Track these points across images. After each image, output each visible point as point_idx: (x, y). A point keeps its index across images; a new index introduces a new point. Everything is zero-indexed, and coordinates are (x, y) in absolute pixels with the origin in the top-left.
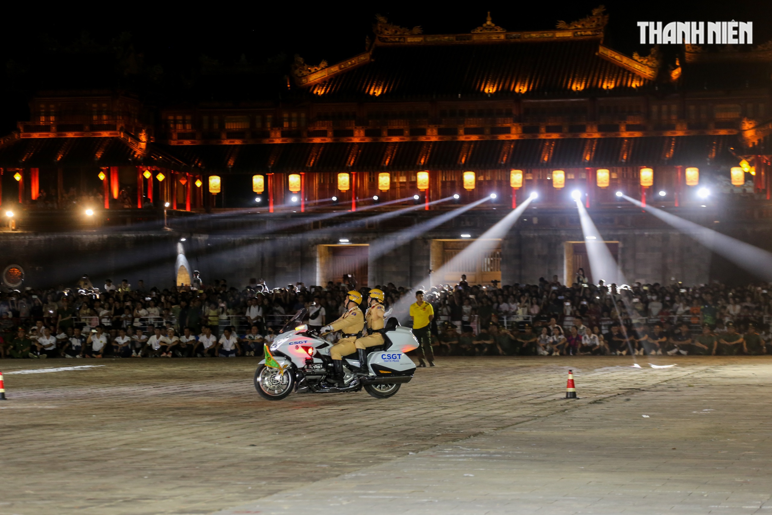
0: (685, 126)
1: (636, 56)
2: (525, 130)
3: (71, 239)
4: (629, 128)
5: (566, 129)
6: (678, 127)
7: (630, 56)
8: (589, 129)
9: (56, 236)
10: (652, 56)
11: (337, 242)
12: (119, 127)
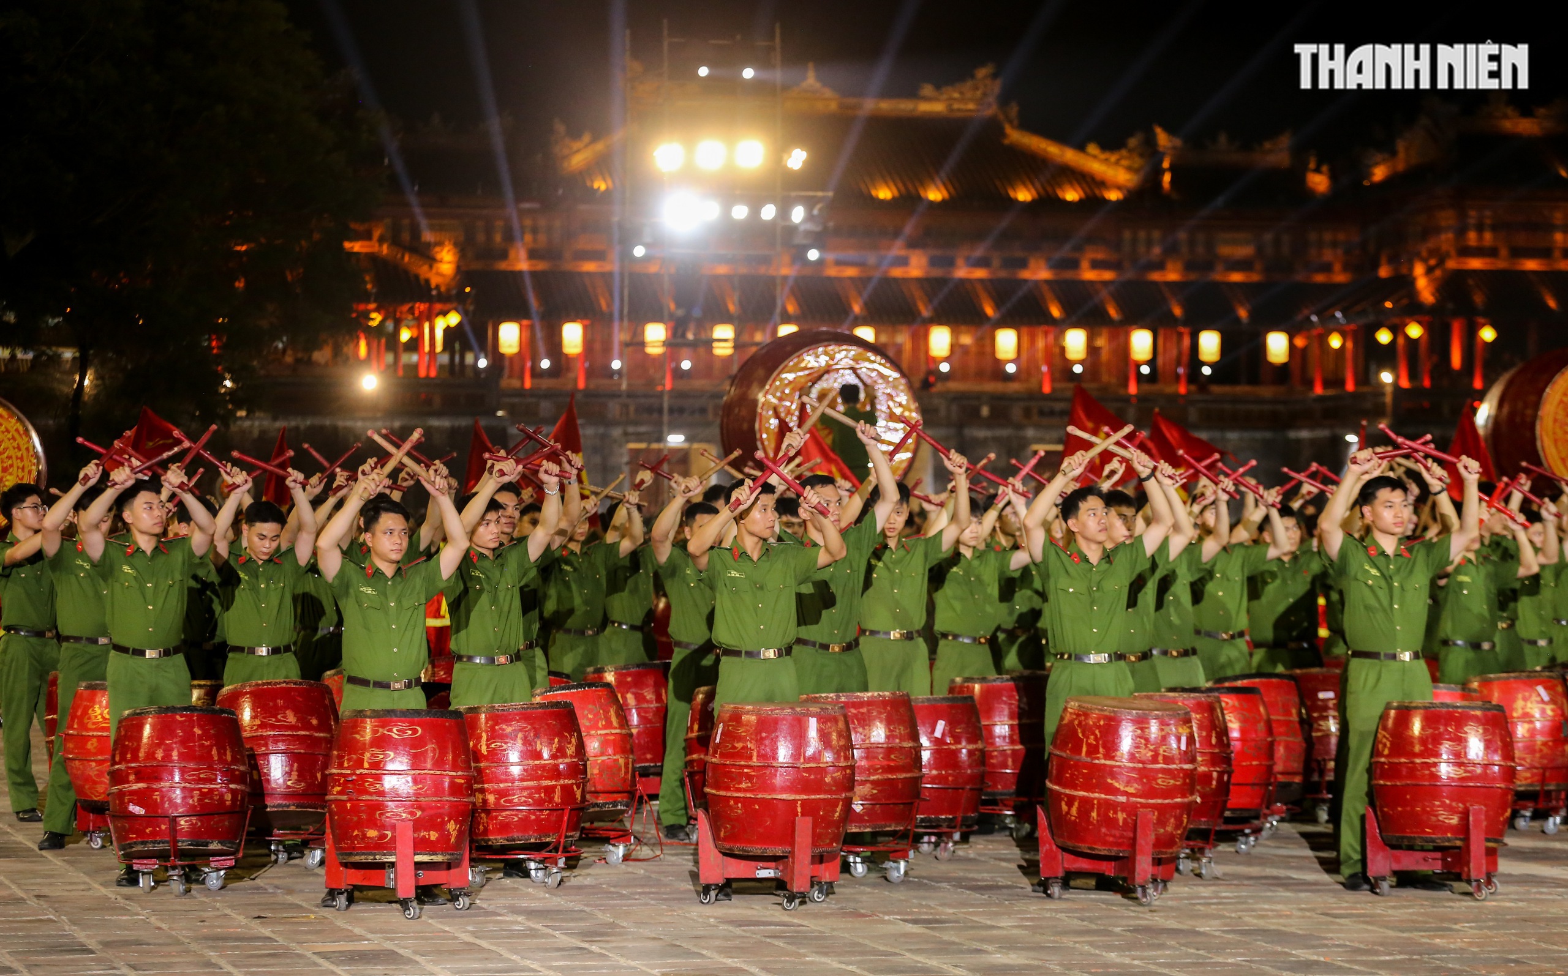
0: (1179, 265)
1: (1092, 149)
2: (933, 262)
3: (335, 429)
4: (1096, 265)
5: (996, 262)
6: (1170, 265)
7: (1081, 147)
8: (1032, 263)
9: (308, 423)
10: (1130, 151)
11: (660, 439)
12: (377, 234)
